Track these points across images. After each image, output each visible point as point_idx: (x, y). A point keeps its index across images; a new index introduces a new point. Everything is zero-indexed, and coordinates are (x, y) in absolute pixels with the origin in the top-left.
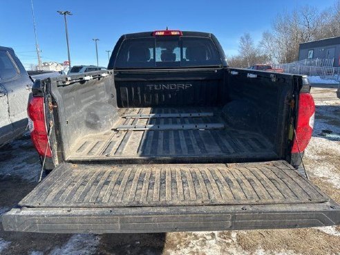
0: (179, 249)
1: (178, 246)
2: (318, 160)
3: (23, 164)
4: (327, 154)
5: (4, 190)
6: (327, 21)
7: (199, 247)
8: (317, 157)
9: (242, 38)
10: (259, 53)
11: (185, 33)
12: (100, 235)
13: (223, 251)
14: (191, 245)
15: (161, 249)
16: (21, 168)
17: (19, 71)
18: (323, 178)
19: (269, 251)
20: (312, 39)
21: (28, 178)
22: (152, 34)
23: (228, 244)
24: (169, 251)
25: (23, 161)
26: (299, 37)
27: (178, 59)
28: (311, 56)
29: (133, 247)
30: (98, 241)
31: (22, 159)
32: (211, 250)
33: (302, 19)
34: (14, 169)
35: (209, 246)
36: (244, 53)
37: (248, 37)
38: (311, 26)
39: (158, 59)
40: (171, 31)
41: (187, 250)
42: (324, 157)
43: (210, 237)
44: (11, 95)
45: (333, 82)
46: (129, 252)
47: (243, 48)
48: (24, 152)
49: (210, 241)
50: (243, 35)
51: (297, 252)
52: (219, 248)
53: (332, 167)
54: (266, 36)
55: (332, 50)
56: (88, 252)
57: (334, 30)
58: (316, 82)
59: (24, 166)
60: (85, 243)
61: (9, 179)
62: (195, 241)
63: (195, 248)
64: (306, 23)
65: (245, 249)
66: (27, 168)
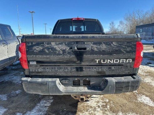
0: (84, 112)
1: (83, 111)
2: (145, 75)
3: (13, 76)
4: (149, 73)
5: (5, 87)
6: (148, 16)
7: (93, 112)
8: (145, 74)
9: (110, 24)
10: (118, 30)
11: (86, 19)
12: (48, 106)
13: (104, 113)
14: (89, 111)
15: (75, 112)
16: (12, 78)
17: (13, 36)
18: (148, 83)
19: (124, 113)
20: (142, 24)
21: (15, 82)
22: (71, 19)
23: (106, 110)
24: (79, 113)
25: (13, 75)
26: (136, 23)
27: (83, 30)
28: (141, 31)
29: (63, 111)
30: (47, 109)
31: (12, 74)
32: (98, 113)
33: (137, 15)
34: (9, 78)
35: (97, 111)
36: (111, 30)
37: (113, 23)
38: (141, 18)
39: (74, 30)
40: (79, 18)
41: (87, 113)
42: (148, 74)
43: (98, 107)
44: (9, 45)
45: (151, 43)
46: (61, 113)
47: (111, 28)
48: (14, 71)
49: (98, 109)
50: (111, 23)
51: (137, 114)
52: (101, 112)
53: (152, 78)
54: (121, 22)
55: (151, 29)
56: (42, 113)
57: (151, 20)
58: (144, 43)
59: (13, 77)
60: (41, 110)
61: (7, 82)
62: (91, 109)
63: (91, 112)
64: (139, 17)
65: (113, 112)
66: (15, 78)
